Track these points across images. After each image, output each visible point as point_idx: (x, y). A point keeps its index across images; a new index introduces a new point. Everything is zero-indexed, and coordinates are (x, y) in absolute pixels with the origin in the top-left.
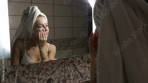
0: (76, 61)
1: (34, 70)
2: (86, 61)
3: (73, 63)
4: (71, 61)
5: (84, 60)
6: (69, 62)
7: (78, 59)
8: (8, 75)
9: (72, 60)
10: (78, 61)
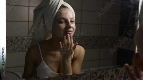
0: (108, 75)
2: (122, 76)
3: (103, 78)
4: (100, 76)
5: (119, 75)
6: (98, 77)
7: (110, 73)
9: (103, 74)
10: (110, 76)
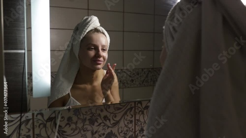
1: (86, 118)
8: (45, 122)
